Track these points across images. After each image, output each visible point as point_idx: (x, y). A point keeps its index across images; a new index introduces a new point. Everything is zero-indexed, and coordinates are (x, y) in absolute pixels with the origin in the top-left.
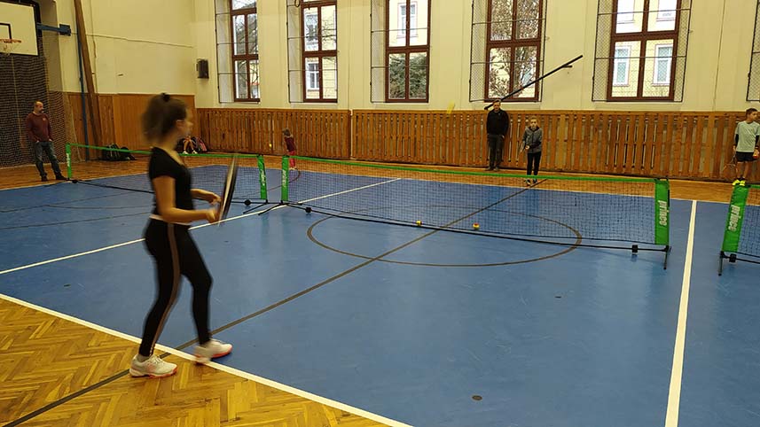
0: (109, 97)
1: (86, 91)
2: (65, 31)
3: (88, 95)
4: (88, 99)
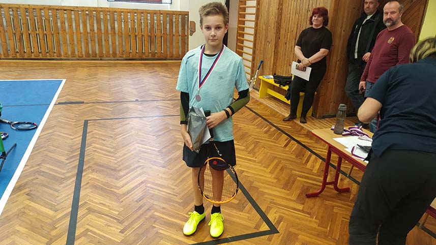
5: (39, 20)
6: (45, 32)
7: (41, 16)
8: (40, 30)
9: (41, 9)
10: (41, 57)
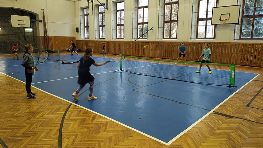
0: (52, 37)
1: (45, 36)
2: (41, 21)
3: (46, 36)
4: (46, 38)
5: (254, 49)
6: (255, 54)
7: (256, 47)
8: (253, 53)
9: (256, 45)
10: (251, 65)
